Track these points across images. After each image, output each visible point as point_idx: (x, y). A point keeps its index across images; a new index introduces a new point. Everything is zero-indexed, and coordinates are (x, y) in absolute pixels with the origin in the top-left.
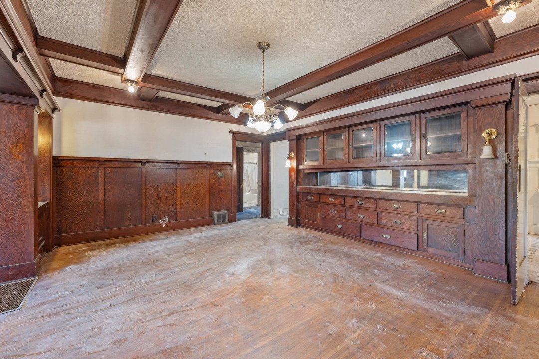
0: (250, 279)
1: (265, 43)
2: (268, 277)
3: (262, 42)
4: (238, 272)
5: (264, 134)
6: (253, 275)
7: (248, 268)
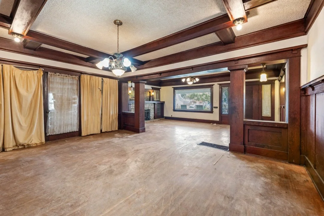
0: (125, 160)
1: (119, 21)
2: (115, 162)
3: (117, 20)
4: (134, 163)
5: (120, 77)
6: (124, 162)
7: (128, 166)
